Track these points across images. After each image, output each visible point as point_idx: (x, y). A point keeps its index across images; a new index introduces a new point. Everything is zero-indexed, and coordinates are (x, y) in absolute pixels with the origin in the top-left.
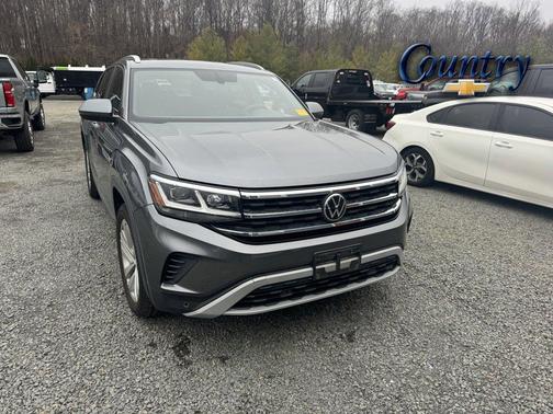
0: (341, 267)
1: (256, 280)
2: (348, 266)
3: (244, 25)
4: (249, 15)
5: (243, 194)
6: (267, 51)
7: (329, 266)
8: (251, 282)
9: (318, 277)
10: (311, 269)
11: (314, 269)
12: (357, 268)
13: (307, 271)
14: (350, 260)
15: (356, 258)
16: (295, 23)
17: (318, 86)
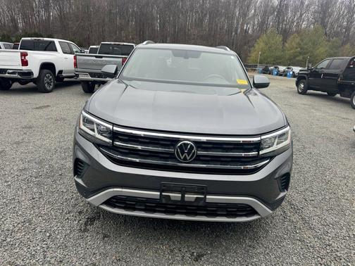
0: (186, 199)
1: (115, 189)
2: (193, 200)
3: (303, 26)
4: (308, 19)
5: (115, 128)
6: (313, 44)
7: (176, 196)
8: (112, 190)
9: (164, 201)
10: (159, 193)
11: (161, 194)
12: (201, 204)
13: (155, 194)
14: (196, 196)
15: (203, 196)
16: (345, 23)
17: (334, 69)
